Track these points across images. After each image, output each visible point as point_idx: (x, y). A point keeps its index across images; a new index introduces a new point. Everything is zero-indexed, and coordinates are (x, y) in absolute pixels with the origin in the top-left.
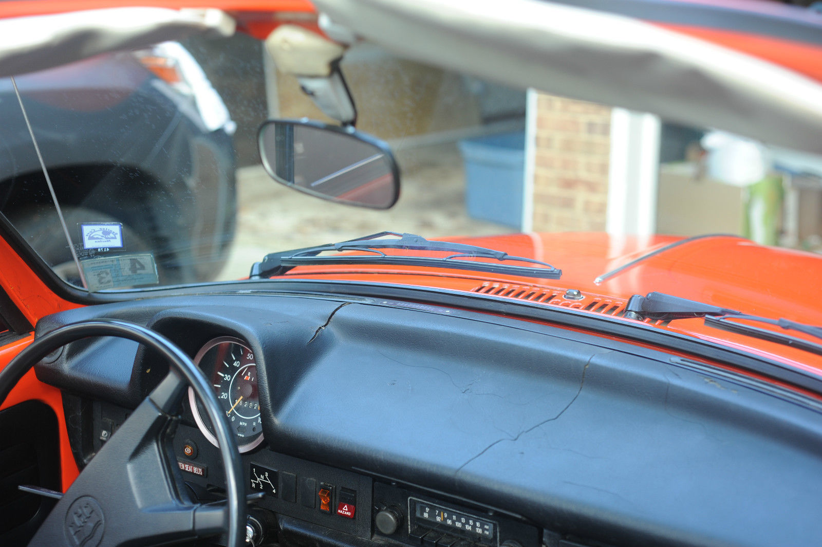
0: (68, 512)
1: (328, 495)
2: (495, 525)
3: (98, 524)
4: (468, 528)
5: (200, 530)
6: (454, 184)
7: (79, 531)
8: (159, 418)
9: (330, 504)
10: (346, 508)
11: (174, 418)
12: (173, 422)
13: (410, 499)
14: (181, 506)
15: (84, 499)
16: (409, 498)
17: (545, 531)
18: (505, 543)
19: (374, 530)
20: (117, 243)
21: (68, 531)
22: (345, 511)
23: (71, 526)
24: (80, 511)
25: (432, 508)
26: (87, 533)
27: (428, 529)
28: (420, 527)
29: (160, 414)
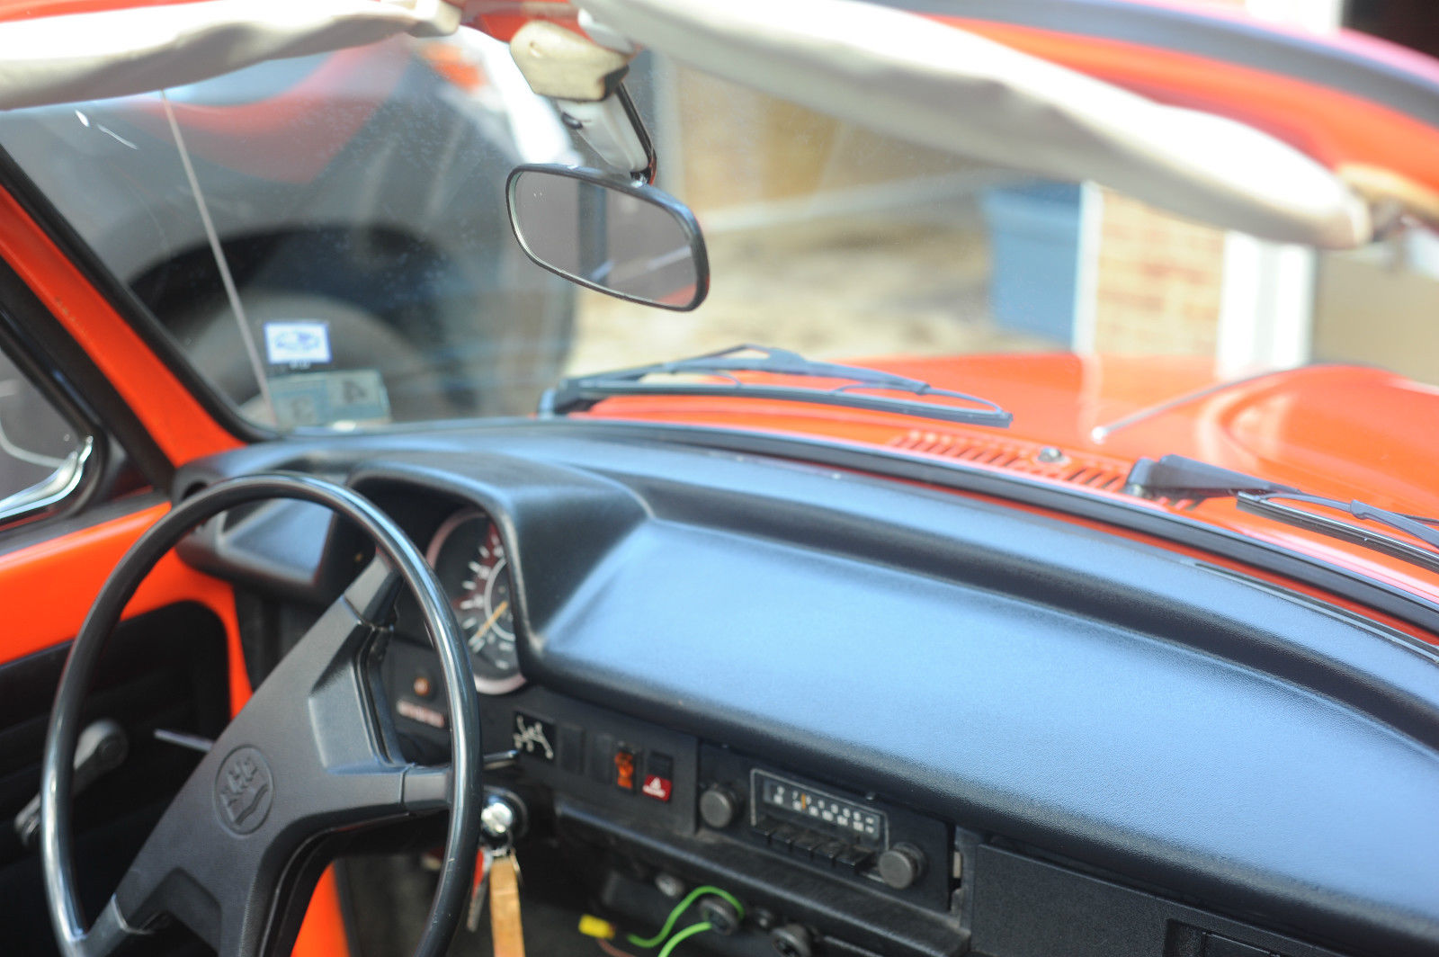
0: (219, 771)
1: (630, 762)
2: (882, 818)
3: (263, 790)
4: (842, 821)
5: (412, 803)
6: (972, 266)
7: (235, 800)
8: (358, 628)
9: (633, 778)
10: (656, 784)
11: (382, 629)
12: (378, 637)
13: (756, 775)
14: (386, 765)
15: (244, 751)
16: (753, 771)
17: (959, 830)
18: (897, 846)
19: (699, 822)
20: (321, 353)
21: (219, 800)
22: (655, 788)
23: (224, 793)
24: (237, 770)
25: (789, 789)
26: (247, 803)
27: (780, 823)
28: (769, 817)
29: (359, 622)
